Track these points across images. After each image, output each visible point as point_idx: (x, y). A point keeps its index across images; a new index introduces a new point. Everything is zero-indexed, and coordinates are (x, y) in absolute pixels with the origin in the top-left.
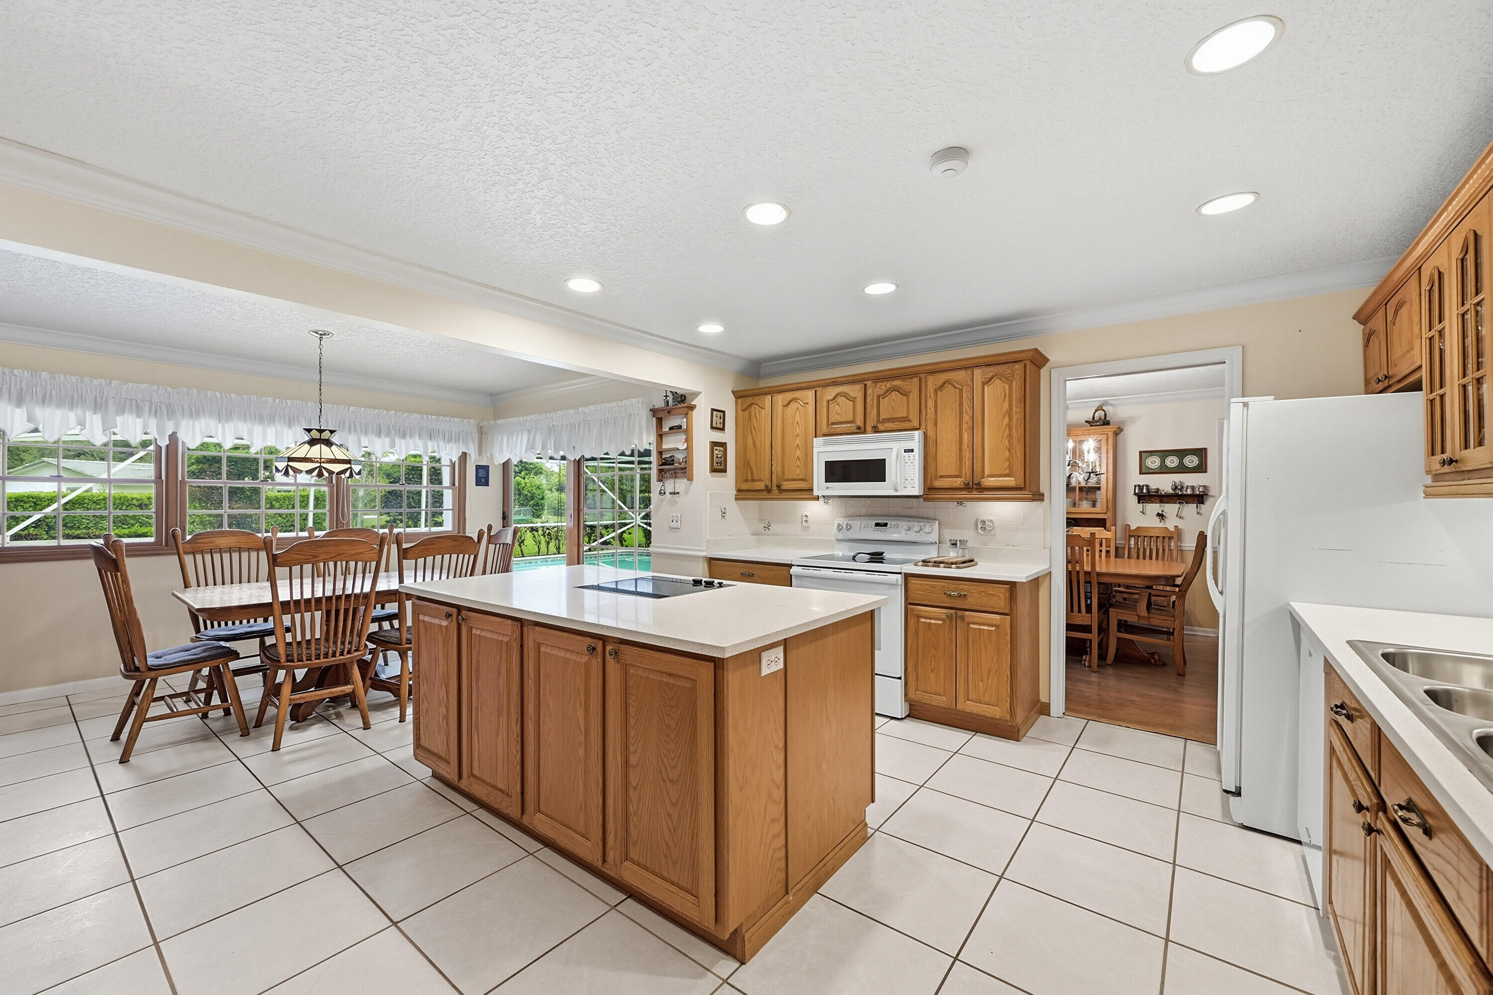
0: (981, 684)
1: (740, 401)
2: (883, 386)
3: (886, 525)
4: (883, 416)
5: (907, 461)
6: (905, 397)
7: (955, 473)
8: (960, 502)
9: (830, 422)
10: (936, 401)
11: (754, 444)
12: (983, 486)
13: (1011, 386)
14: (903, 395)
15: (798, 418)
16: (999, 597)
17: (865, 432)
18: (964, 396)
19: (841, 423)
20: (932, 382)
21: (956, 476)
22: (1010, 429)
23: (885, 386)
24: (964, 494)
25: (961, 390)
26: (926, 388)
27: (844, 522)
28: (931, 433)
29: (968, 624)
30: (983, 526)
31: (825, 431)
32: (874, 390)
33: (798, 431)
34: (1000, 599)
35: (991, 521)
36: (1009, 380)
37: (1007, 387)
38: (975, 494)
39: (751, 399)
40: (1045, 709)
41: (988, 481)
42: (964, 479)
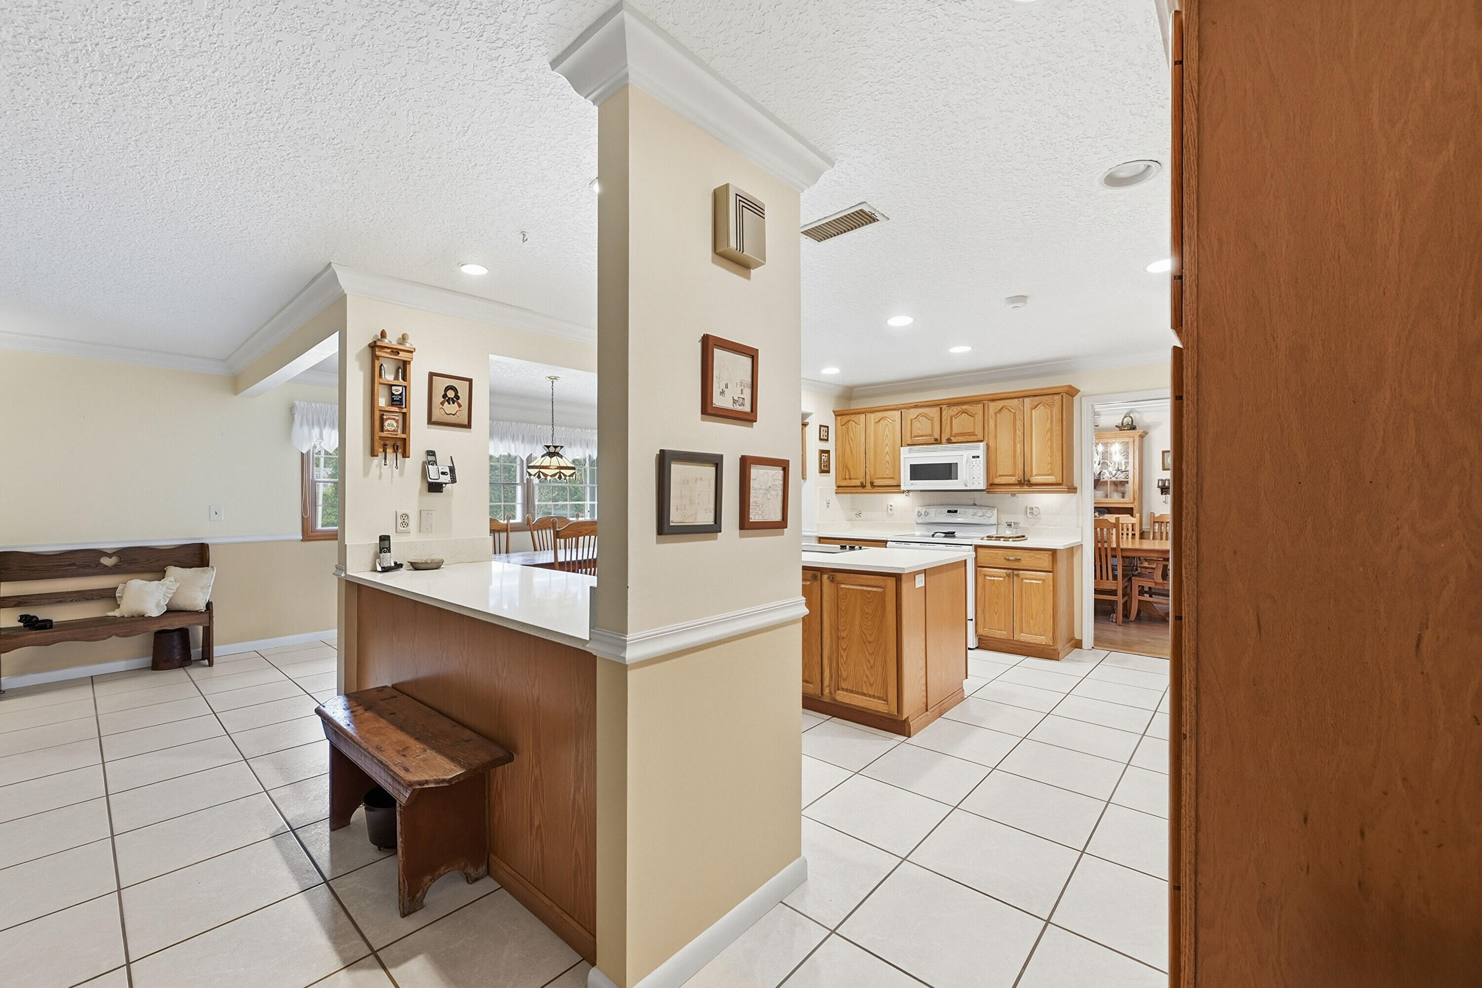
0: (1032, 621)
1: (839, 418)
2: (955, 410)
3: (956, 511)
4: (955, 431)
5: (974, 464)
6: (972, 418)
7: (1010, 473)
8: (1013, 495)
9: (913, 436)
10: (996, 421)
11: (851, 451)
12: (1032, 482)
13: (1052, 412)
14: (971, 416)
15: (887, 432)
16: (1045, 560)
17: (940, 443)
18: (1017, 418)
19: (922, 436)
20: (993, 407)
21: (1012, 476)
22: (1052, 442)
23: (957, 409)
24: (1017, 488)
25: (1015, 414)
26: (988, 411)
27: (923, 511)
28: (992, 444)
29: (1022, 579)
30: (1031, 511)
31: (909, 442)
32: (947, 412)
33: (887, 441)
34: (1045, 561)
35: (1037, 508)
36: (1051, 406)
37: (1049, 411)
38: (1026, 488)
39: (848, 417)
40: (1078, 644)
41: (1035, 479)
42: (1017, 478)
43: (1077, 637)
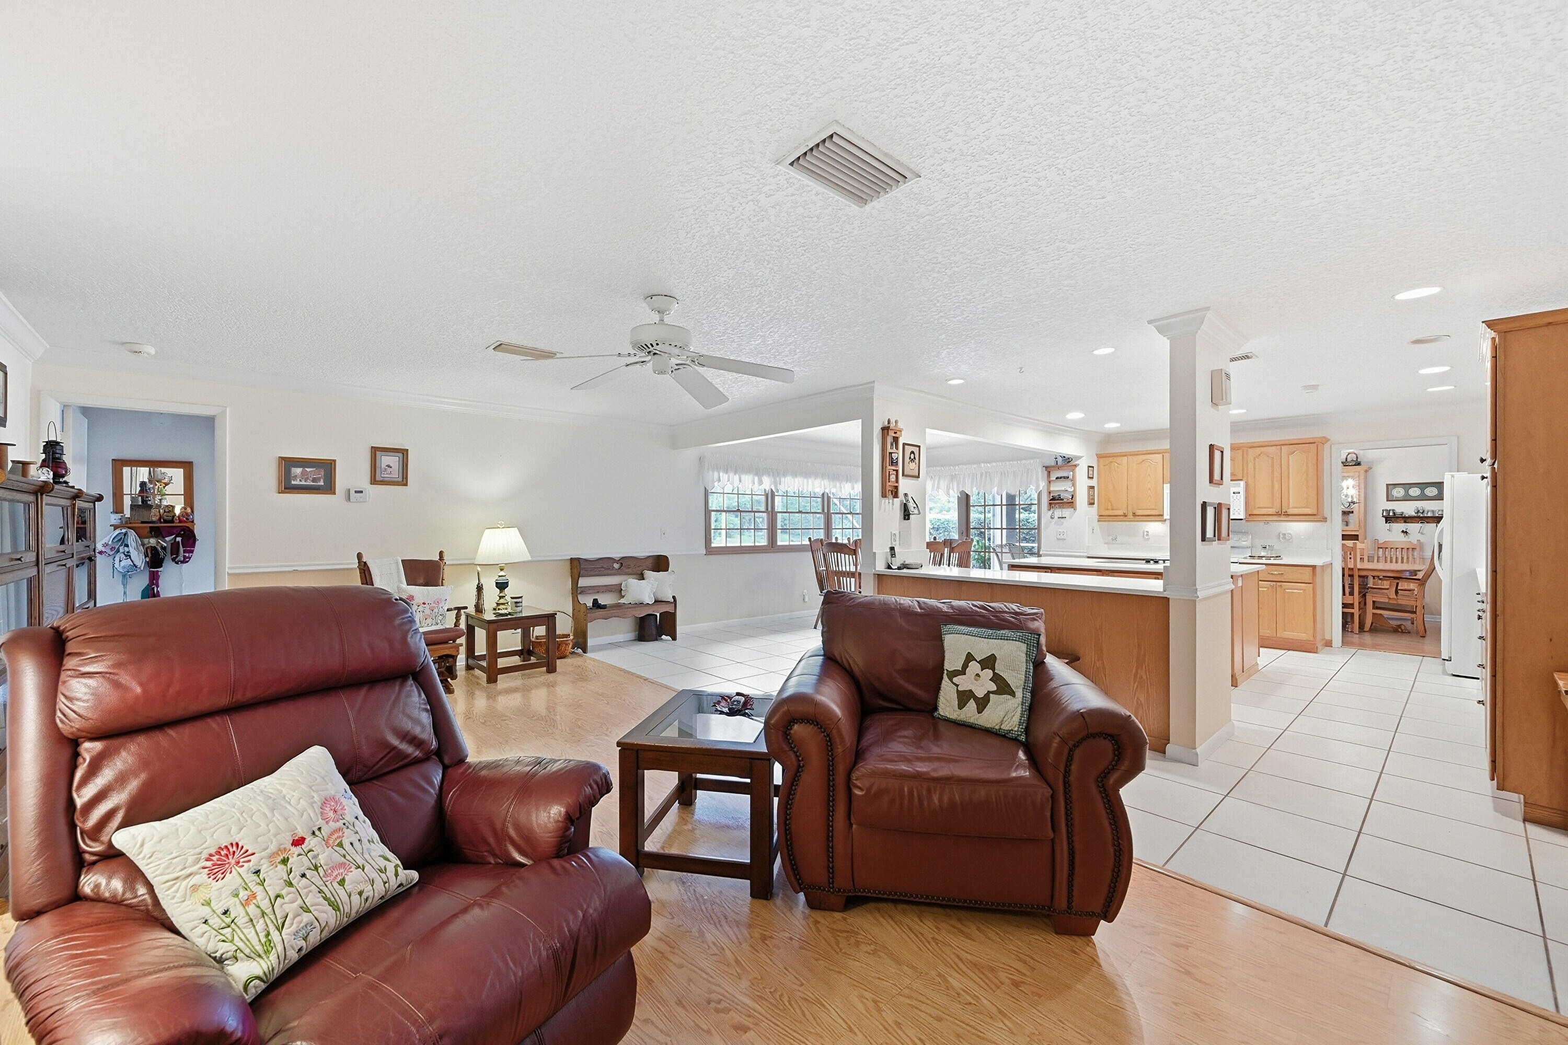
0: (1293, 622)
1: (1101, 460)
5: (1234, 498)
7: (1268, 506)
8: (1270, 523)
10: (1254, 464)
11: (1114, 487)
12: (1288, 513)
13: (1306, 457)
15: (1149, 471)
18: (1275, 462)
20: (1252, 453)
21: (1270, 508)
24: (1275, 518)
25: (1273, 458)
26: (1247, 456)
28: (1251, 482)
29: (1285, 589)
30: (1284, 536)
33: (1149, 479)
34: (1306, 574)
35: (1290, 534)
36: (1305, 454)
37: (1304, 457)
38: (1283, 518)
39: (1110, 459)
40: (1329, 644)
41: (1290, 511)
42: (1274, 510)
43: (1328, 637)
